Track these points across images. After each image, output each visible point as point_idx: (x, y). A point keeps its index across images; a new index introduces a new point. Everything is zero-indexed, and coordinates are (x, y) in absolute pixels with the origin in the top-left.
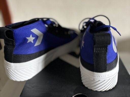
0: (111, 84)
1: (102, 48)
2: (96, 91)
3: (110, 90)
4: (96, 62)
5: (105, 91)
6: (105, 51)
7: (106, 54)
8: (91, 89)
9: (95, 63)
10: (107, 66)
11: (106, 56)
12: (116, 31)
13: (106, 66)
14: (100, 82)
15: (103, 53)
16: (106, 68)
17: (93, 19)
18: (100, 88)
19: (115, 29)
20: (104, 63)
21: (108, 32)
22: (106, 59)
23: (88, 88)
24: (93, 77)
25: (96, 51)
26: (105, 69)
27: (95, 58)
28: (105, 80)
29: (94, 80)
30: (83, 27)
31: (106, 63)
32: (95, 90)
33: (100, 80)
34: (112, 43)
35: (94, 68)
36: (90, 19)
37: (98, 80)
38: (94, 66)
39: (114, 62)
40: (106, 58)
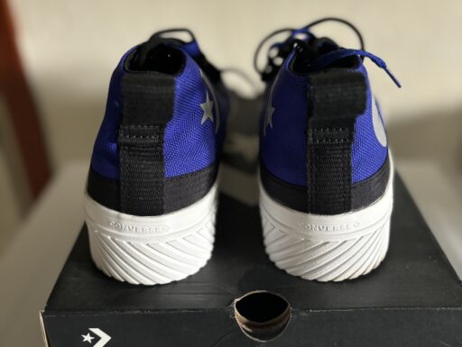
0: (367, 255)
1: (337, 130)
2: (315, 281)
3: (362, 277)
4: (314, 178)
5: (347, 281)
6: (345, 140)
7: (349, 149)
8: (299, 274)
9: (312, 181)
10: (352, 191)
11: (349, 158)
12: (382, 70)
13: (350, 192)
14: (328, 248)
15: (338, 145)
16: (350, 197)
17: (305, 30)
18: (329, 269)
19: (381, 64)
20: (342, 183)
21: (357, 70)
22: (350, 167)
23: (289, 271)
24: (305, 233)
25: (314, 140)
26: (344, 202)
27: (311, 164)
28: (345, 242)
29: (307, 241)
30: (271, 61)
31: (350, 180)
32: (311, 277)
33: (328, 243)
34: (371, 112)
35: (309, 200)
36: (294, 31)
37: (322, 242)
38: (309, 191)
39: (376, 179)
40: (349, 162)
